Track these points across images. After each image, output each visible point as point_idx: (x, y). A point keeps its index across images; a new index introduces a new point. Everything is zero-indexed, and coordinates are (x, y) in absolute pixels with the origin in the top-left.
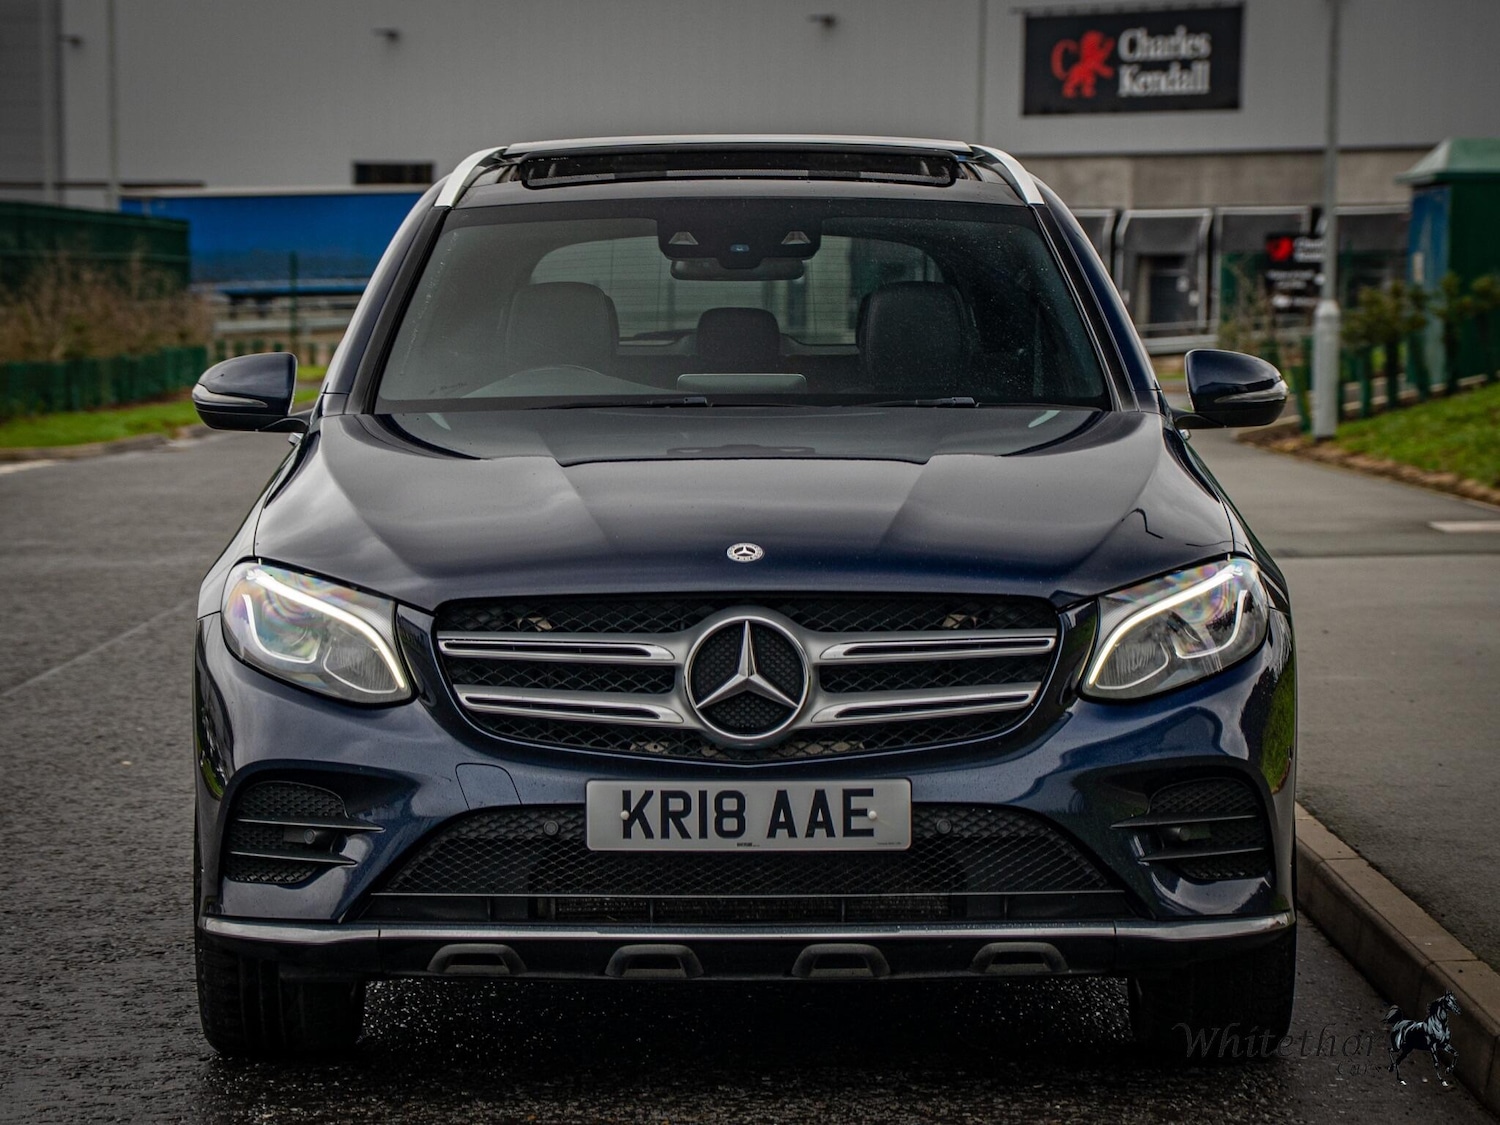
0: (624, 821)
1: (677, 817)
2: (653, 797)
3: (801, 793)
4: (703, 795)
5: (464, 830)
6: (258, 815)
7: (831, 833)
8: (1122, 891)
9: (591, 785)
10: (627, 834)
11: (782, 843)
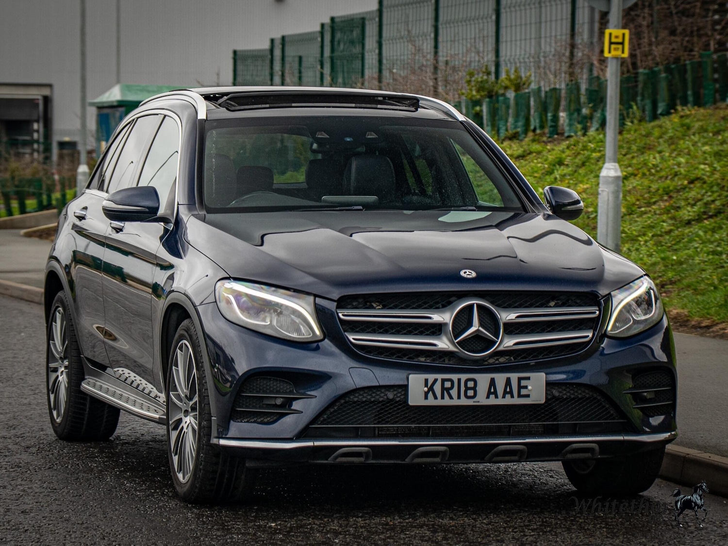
0: (425, 392)
1: (448, 390)
2: (438, 382)
3: (500, 379)
4: (459, 380)
5: (352, 397)
6: (251, 392)
7: (512, 397)
8: (625, 421)
9: (411, 376)
10: (426, 398)
11: (492, 401)
